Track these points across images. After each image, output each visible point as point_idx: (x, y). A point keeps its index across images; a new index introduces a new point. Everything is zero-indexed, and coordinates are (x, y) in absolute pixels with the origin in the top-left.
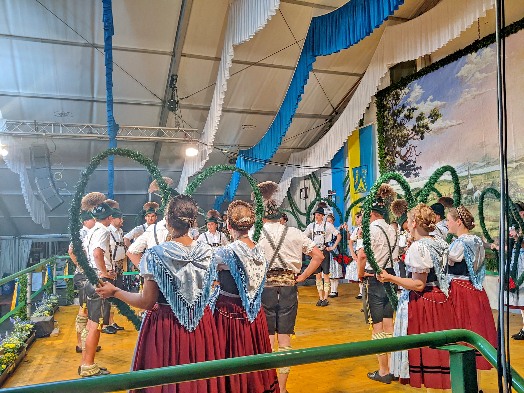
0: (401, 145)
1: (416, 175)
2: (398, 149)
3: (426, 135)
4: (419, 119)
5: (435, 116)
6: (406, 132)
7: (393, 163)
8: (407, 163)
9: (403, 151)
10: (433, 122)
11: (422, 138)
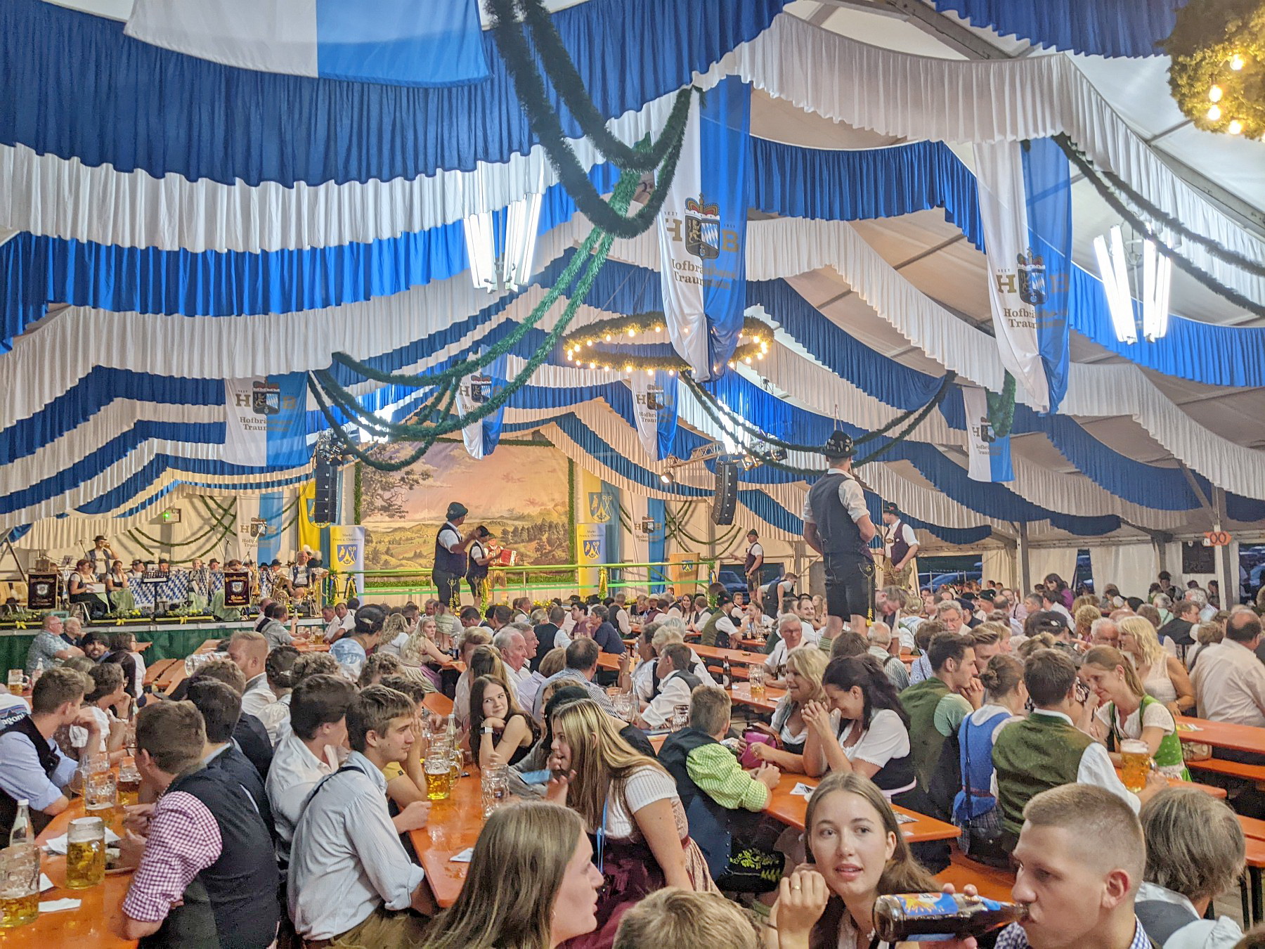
0: (384, 489)
1: (404, 517)
2: (380, 492)
3: (416, 487)
4: (408, 473)
5: (426, 475)
6: (391, 480)
7: (372, 503)
8: (390, 505)
9: (387, 495)
10: (424, 479)
11: (411, 488)
